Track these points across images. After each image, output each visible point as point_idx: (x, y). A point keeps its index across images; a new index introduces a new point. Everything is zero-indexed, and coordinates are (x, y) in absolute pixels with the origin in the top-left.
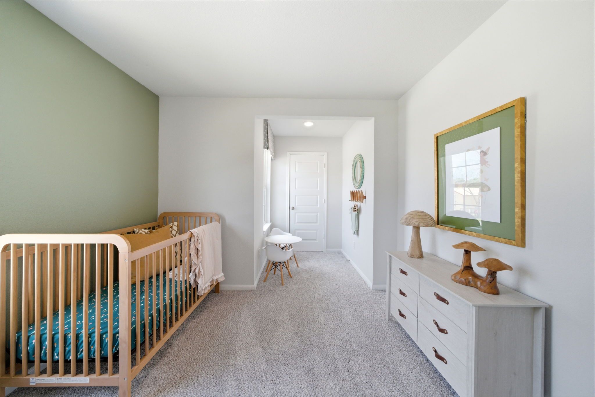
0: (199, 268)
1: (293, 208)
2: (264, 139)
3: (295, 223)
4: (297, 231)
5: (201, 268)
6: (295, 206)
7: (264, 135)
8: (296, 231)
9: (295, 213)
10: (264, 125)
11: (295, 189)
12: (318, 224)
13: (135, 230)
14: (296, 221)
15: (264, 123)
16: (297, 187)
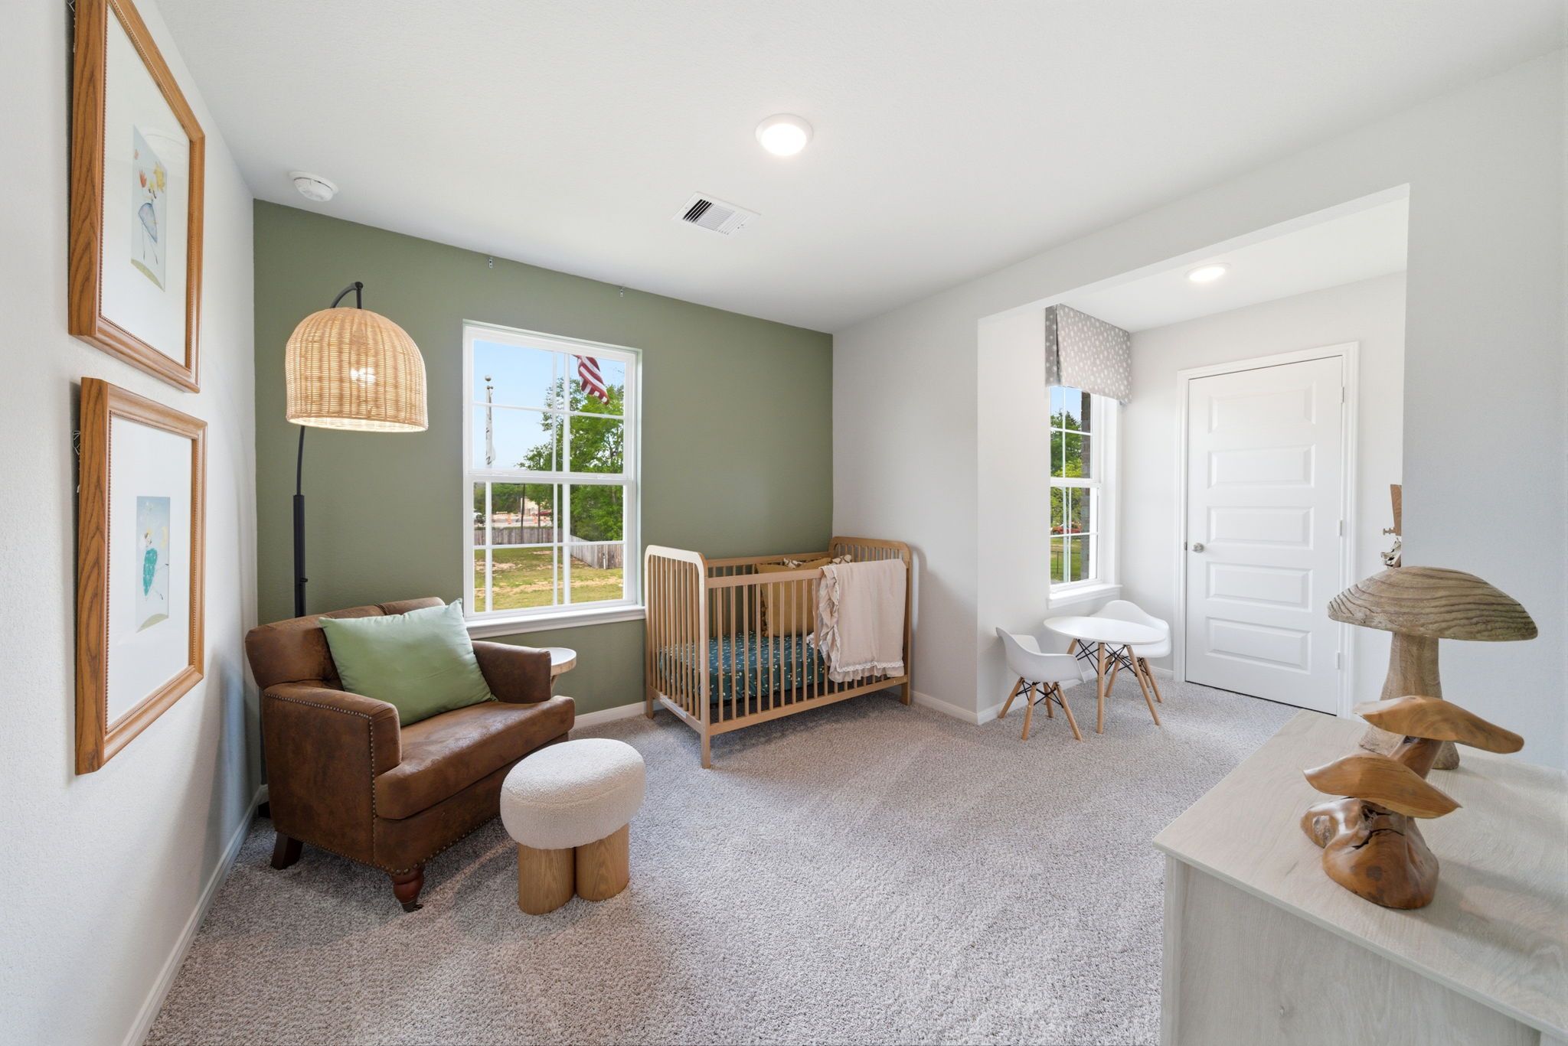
0: (834, 634)
1: (1200, 548)
2: (1047, 360)
3: (1208, 595)
4: (1213, 623)
5: (837, 635)
6: (1208, 540)
7: (1048, 351)
8: (1211, 621)
9: (1208, 564)
10: (1048, 323)
11: (1209, 485)
12: (1310, 609)
13: (785, 560)
14: (1213, 591)
15: (1047, 319)
16: (1214, 481)
